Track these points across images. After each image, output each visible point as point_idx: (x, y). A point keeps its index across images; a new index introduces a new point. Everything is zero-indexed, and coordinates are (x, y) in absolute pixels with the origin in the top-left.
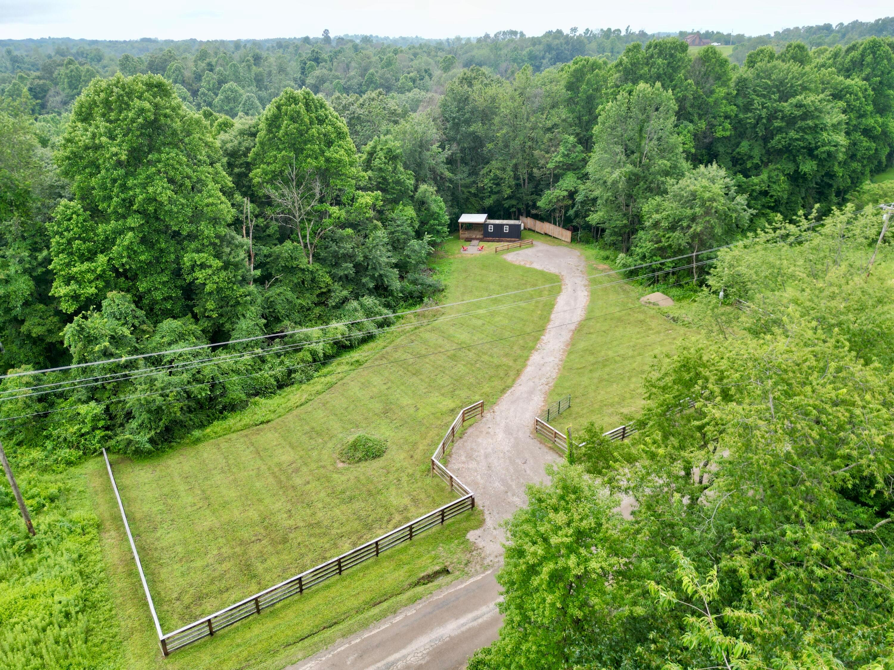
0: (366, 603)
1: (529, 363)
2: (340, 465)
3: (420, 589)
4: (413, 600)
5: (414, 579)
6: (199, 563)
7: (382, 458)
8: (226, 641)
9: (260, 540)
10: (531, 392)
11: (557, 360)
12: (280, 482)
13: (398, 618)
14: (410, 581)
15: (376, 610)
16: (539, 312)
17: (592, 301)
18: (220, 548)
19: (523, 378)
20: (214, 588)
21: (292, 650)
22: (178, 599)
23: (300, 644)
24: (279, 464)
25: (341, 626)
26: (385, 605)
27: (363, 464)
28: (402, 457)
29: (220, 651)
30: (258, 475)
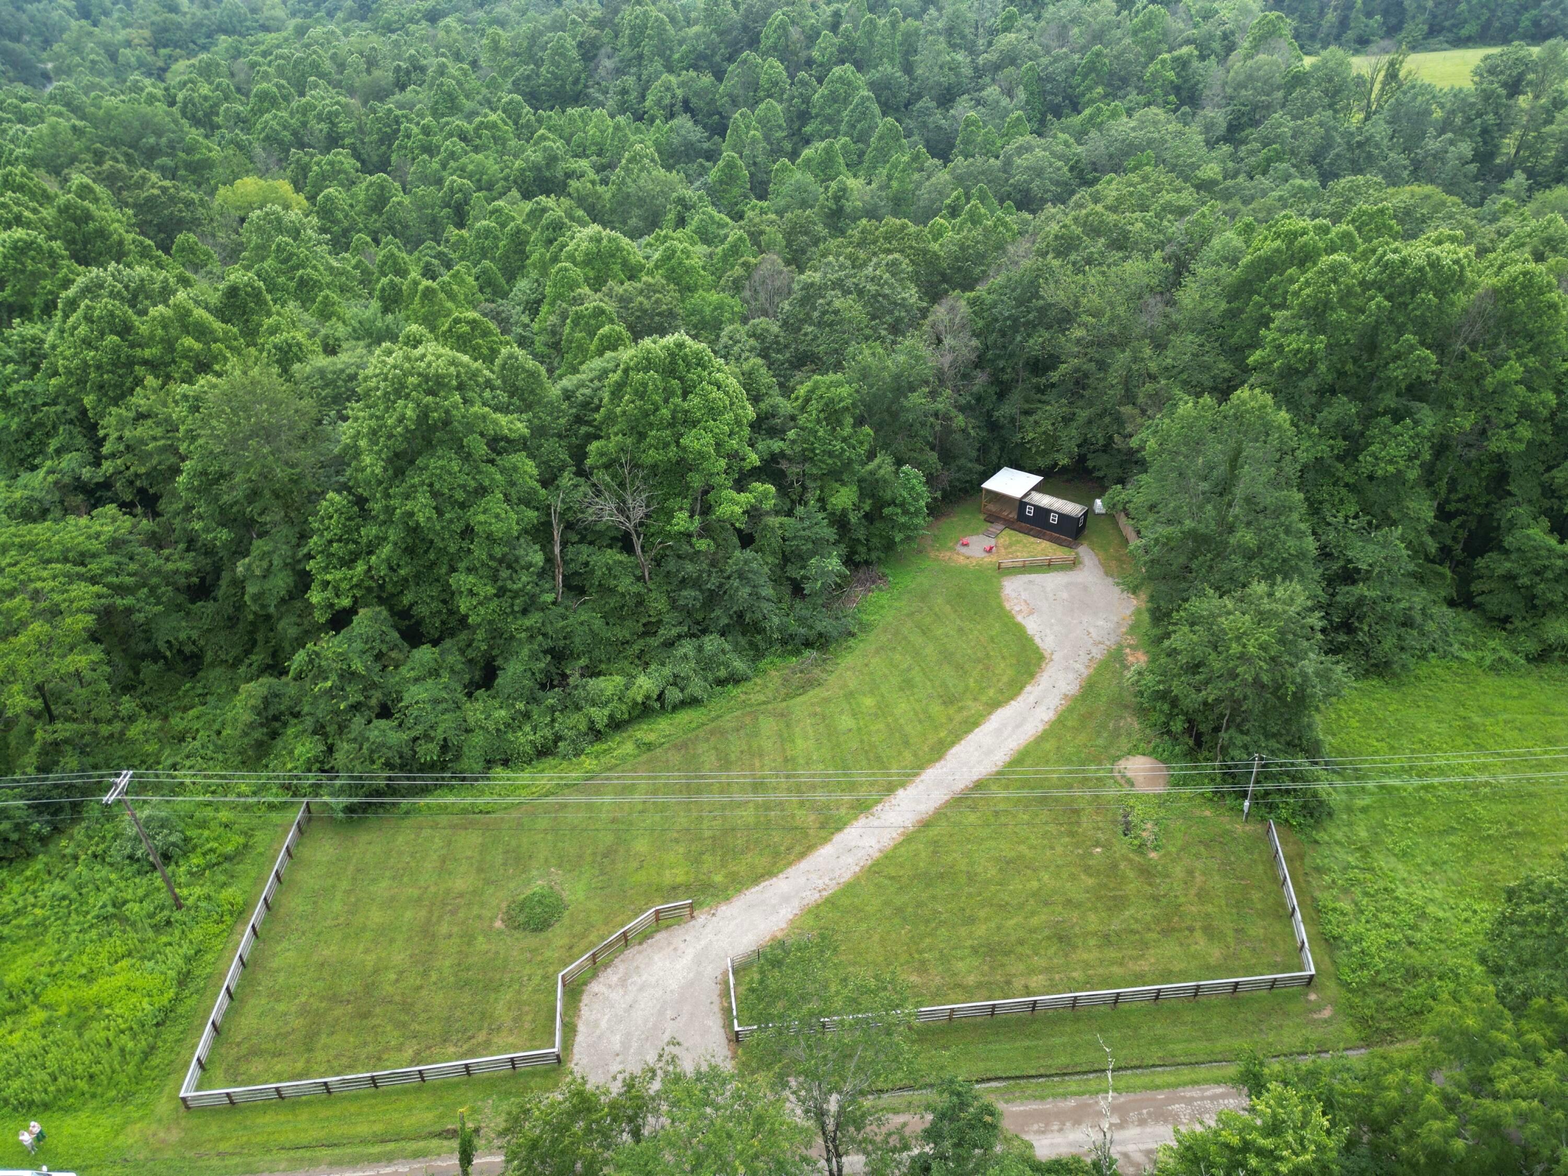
0: (375, 1135)
1: (838, 838)
2: (498, 924)
3: (435, 1143)
4: (416, 1155)
5: (437, 1128)
6: (281, 1007)
7: (543, 935)
8: (239, 1117)
9: (348, 1002)
10: (786, 899)
11: (877, 846)
12: (429, 920)
13: (388, 1170)
14: (432, 1129)
15: (376, 1149)
16: (942, 735)
17: (1041, 739)
18: (311, 995)
19: (804, 865)
20: (270, 1046)
21: (284, 1155)
22: (238, 1045)
23: (292, 1153)
24: (448, 891)
25: (337, 1151)
26: (391, 1146)
27: (518, 934)
28: (561, 943)
29: (229, 1126)
30: (419, 899)
